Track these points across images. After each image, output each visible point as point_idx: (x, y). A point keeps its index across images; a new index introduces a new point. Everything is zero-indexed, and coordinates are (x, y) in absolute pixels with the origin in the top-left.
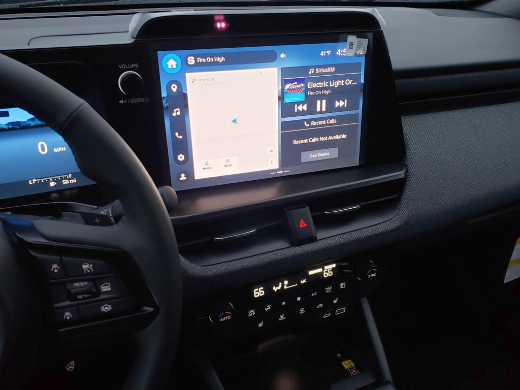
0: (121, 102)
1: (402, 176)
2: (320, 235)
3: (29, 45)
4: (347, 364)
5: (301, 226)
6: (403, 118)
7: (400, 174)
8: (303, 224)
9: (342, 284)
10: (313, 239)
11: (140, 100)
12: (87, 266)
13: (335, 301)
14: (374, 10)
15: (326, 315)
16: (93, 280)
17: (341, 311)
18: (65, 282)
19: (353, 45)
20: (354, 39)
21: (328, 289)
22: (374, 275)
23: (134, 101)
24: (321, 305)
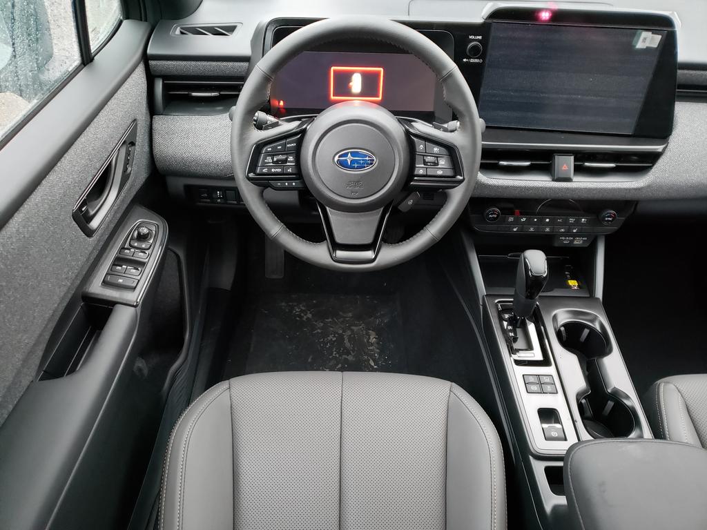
0: (465, 60)
1: (660, 150)
2: (575, 179)
3: (409, 14)
4: (573, 283)
5: (563, 168)
6: (676, 103)
7: (659, 148)
8: (565, 167)
9: (583, 220)
10: (569, 180)
11: (477, 61)
12: (436, 150)
13: (575, 231)
14: (673, 13)
15: (566, 241)
16: (437, 157)
17: (578, 242)
18: (424, 156)
19: (648, 40)
20: (649, 34)
21: (572, 220)
22: (610, 219)
23: (472, 61)
24: (563, 230)
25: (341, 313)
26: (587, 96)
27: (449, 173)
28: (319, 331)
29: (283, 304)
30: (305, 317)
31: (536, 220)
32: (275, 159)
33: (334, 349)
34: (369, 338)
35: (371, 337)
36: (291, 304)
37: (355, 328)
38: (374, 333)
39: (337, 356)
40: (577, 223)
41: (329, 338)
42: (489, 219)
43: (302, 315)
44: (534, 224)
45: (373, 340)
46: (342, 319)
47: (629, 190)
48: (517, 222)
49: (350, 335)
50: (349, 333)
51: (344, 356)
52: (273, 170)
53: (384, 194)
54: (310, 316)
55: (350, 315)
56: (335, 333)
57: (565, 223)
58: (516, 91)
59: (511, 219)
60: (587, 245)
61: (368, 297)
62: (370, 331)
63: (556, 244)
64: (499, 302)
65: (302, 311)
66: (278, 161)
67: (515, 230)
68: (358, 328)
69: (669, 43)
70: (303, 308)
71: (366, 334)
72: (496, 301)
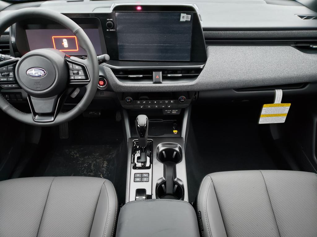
0: (107, 30)
1: (201, 67)
2: (163, 82)
4: (175, 131)
7: (201, 66)
8: (158, 77)
9: (172, 101)
11: (113, 30)
12: (77, 67)
13: (169, 107)
14: (193, 5)
15: (169, 112)
16: (78, 71)
17: (174, 112)
18: (73, 70)
19: (185, 17)
20: (185, 15)
21: (167, 102)
22: (183, 100)
23: (111, 30)
24: (163, 107)
25: (93, 154)
26: (166, 44)
27: (84, 77)
28: (81, 162)
29: (67, 150)
30: (76, 156)
31: (155, 102)
32: (3, 74)
33: (85, 170)
34: (104, 164)
35: (105, 164)
36: (70, 150)
37: (98, 160)
38: (106, 162)
39: (86, 173)
40: (169, 103)
41: (84, 165)
42: (128, 102)
43: (75, 155)
44: (150, 104)
45: (105, 165)
46: (93, 156)
47: (188, 86)
48: (142, 104)
49: (95, 164)
50: (95, 162)
51: (89, 173)
52: (2, 79)
53: (52, 88)
54: (78, 155)
55: (98, 154)
56: (88, 163)
57: (164, 103)
58: (133, 43)
59: (139, 102)
60: (179, 113)
61: (108, 146)
62: (105, 161)
63: (164, 114)
64: (134, 141)
65: (75, 153)
66: (3, 75)
67: (142, 107)
68: (99, 160)
69: (195, 19)
70: (76, 152)
71: (103, 163)
72: (133, 141)
